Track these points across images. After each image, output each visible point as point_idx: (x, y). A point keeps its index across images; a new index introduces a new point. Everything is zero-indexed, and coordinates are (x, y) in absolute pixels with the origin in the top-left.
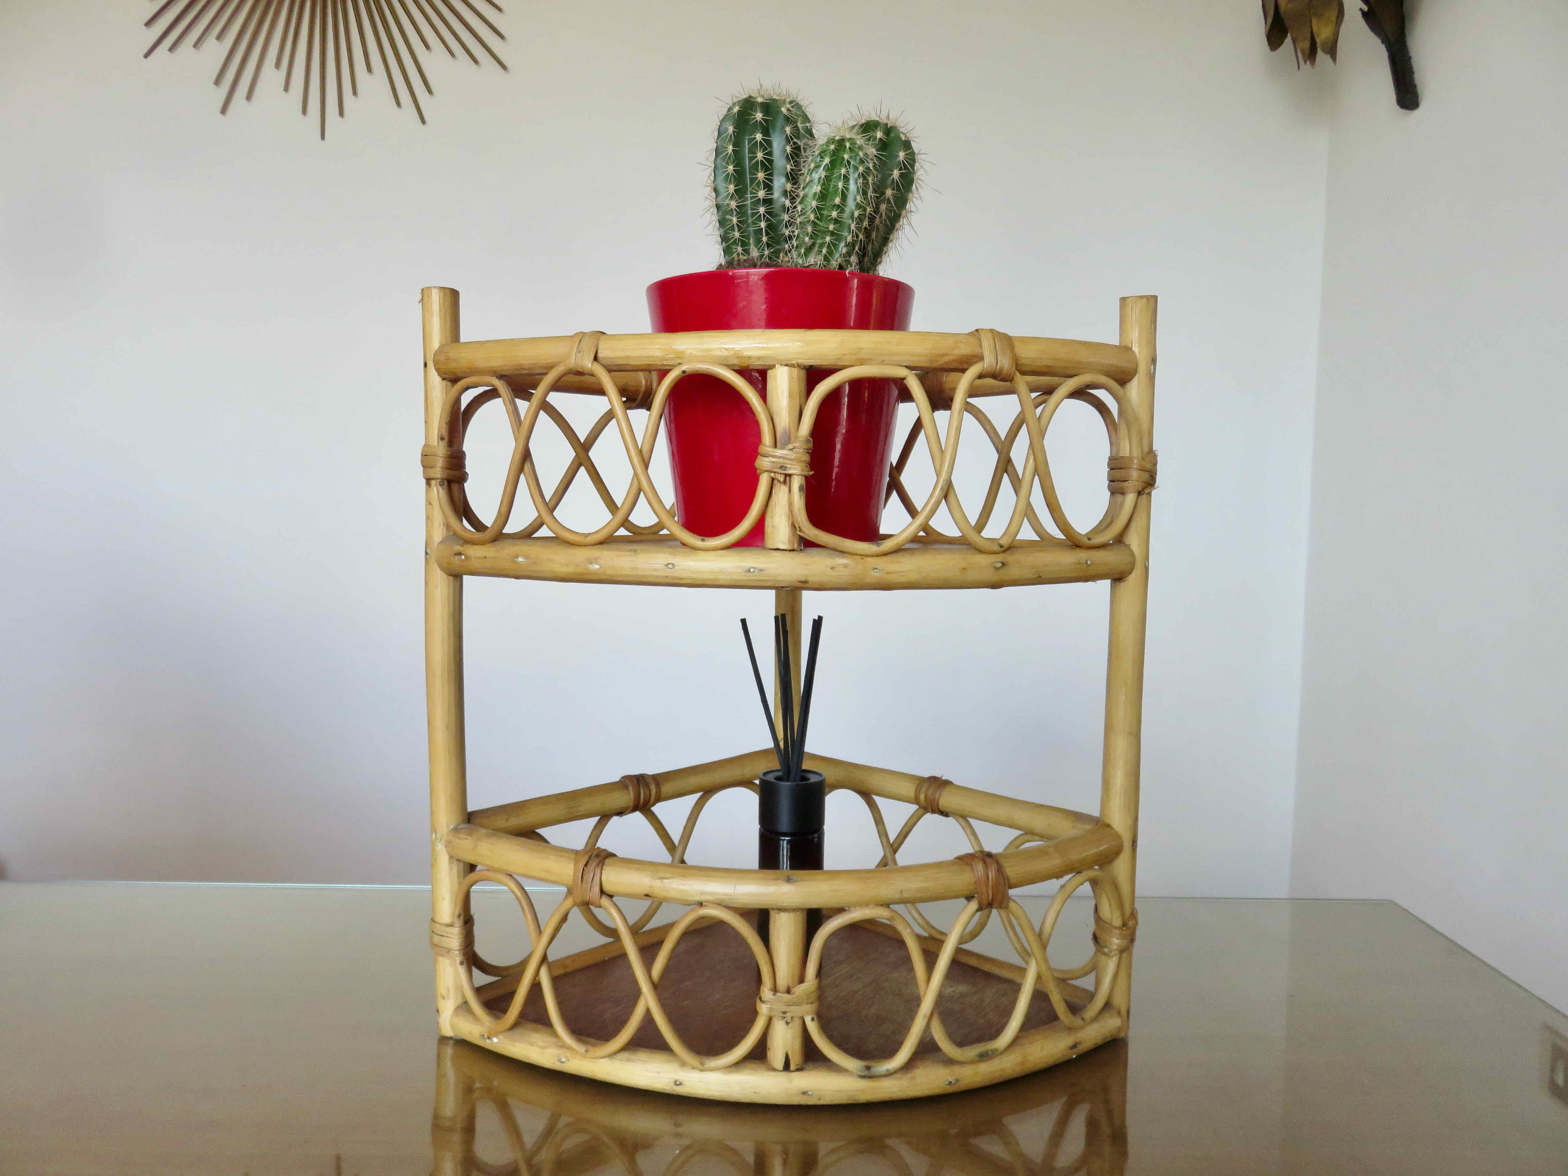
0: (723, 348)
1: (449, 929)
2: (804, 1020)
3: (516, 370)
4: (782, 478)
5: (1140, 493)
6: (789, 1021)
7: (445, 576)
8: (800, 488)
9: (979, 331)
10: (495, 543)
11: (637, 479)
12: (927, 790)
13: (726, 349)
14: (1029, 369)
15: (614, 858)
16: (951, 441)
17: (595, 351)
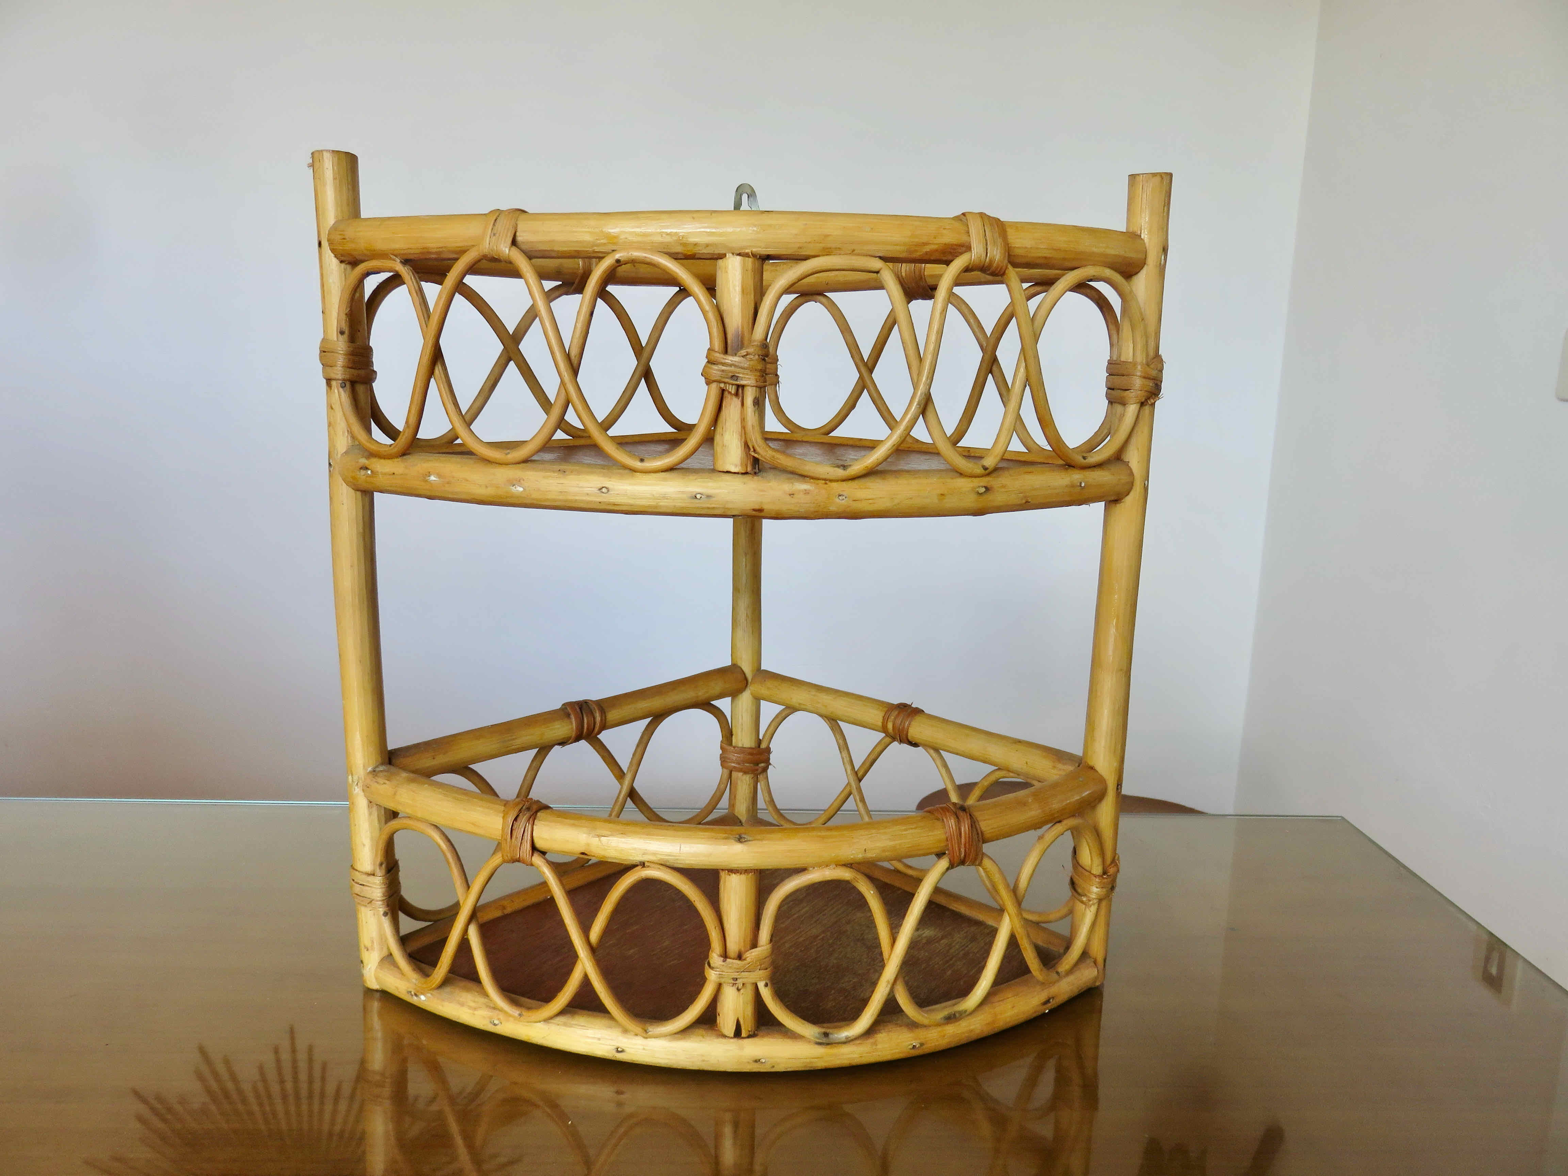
0: (663, 232)
1: (371, 878)
2: (757, 987)
3: (422, 253)
4: (733, 390)
5: (1142, 404)
6: (740, 988)
7: (351, 491)
8: (754, 402)
9: (967, 214)
10: (405, 457)
11: (564, 387)
12: (895, 719)
13: (668, 234)
14: (1023, 260)
15: (548, 811)
16: (931, 347)
17: (513, 232)
